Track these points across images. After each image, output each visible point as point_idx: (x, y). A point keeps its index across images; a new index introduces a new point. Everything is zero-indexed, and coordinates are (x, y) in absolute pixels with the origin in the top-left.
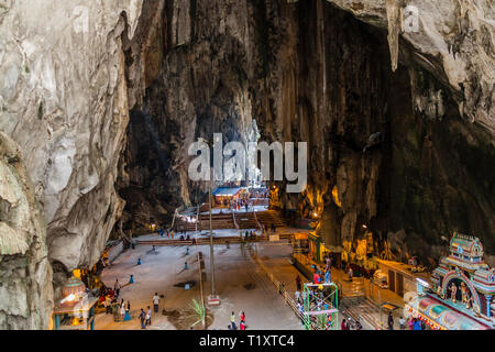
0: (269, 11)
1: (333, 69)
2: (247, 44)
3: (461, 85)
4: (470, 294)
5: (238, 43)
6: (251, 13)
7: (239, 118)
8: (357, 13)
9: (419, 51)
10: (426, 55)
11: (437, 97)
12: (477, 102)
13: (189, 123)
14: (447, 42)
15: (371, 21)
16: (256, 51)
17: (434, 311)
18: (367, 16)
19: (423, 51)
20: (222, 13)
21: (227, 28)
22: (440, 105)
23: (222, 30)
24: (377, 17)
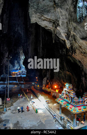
0: (28, 27)
1: (43, 42)
2: (22, 34)
3: (69, 48)
4: (69, 98)
5: (20, 34)
6: (24, 27)
7: (20, 53)
8: (46, 28)
9: (60, 39)
10: (62, 40)
11: (65, 50)
12: (73, 52)
13: (6, 53)
14: (66, 37)
15: (49, 31)
16: (25, 36)
17: (61, 102)
18: (48, 29)
19: (61, 39)
20: (17, 26)
21: (17, 30)
22: (65, 52)
23: (16, 30)
24: (51, 30)
